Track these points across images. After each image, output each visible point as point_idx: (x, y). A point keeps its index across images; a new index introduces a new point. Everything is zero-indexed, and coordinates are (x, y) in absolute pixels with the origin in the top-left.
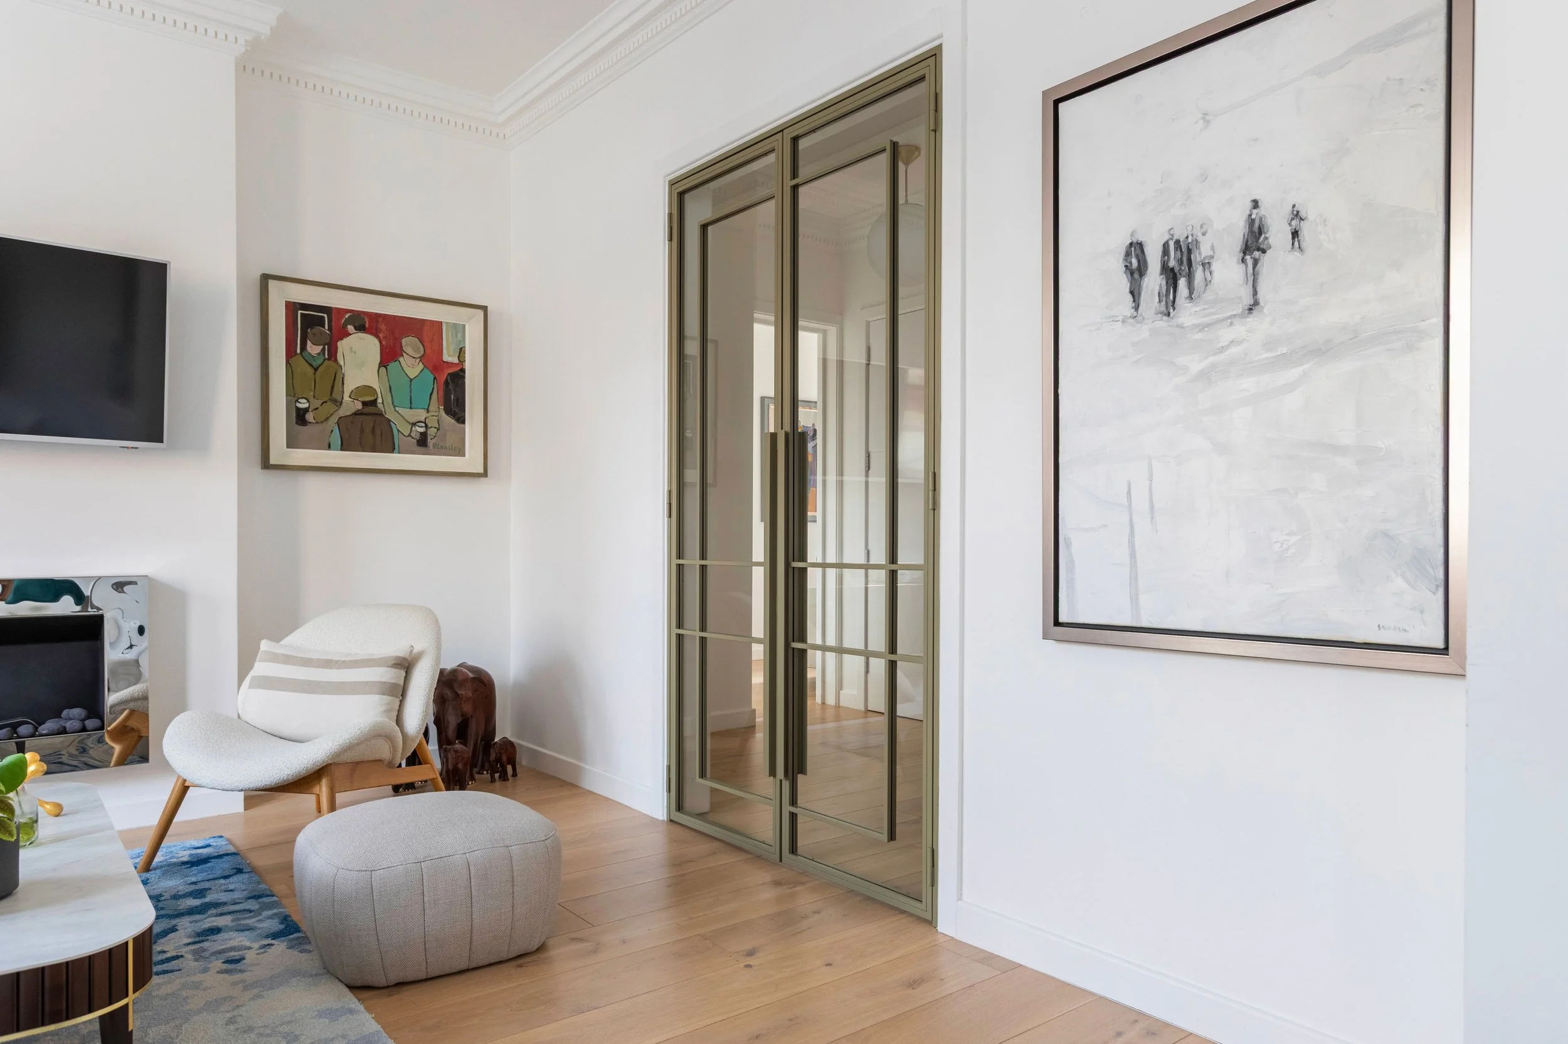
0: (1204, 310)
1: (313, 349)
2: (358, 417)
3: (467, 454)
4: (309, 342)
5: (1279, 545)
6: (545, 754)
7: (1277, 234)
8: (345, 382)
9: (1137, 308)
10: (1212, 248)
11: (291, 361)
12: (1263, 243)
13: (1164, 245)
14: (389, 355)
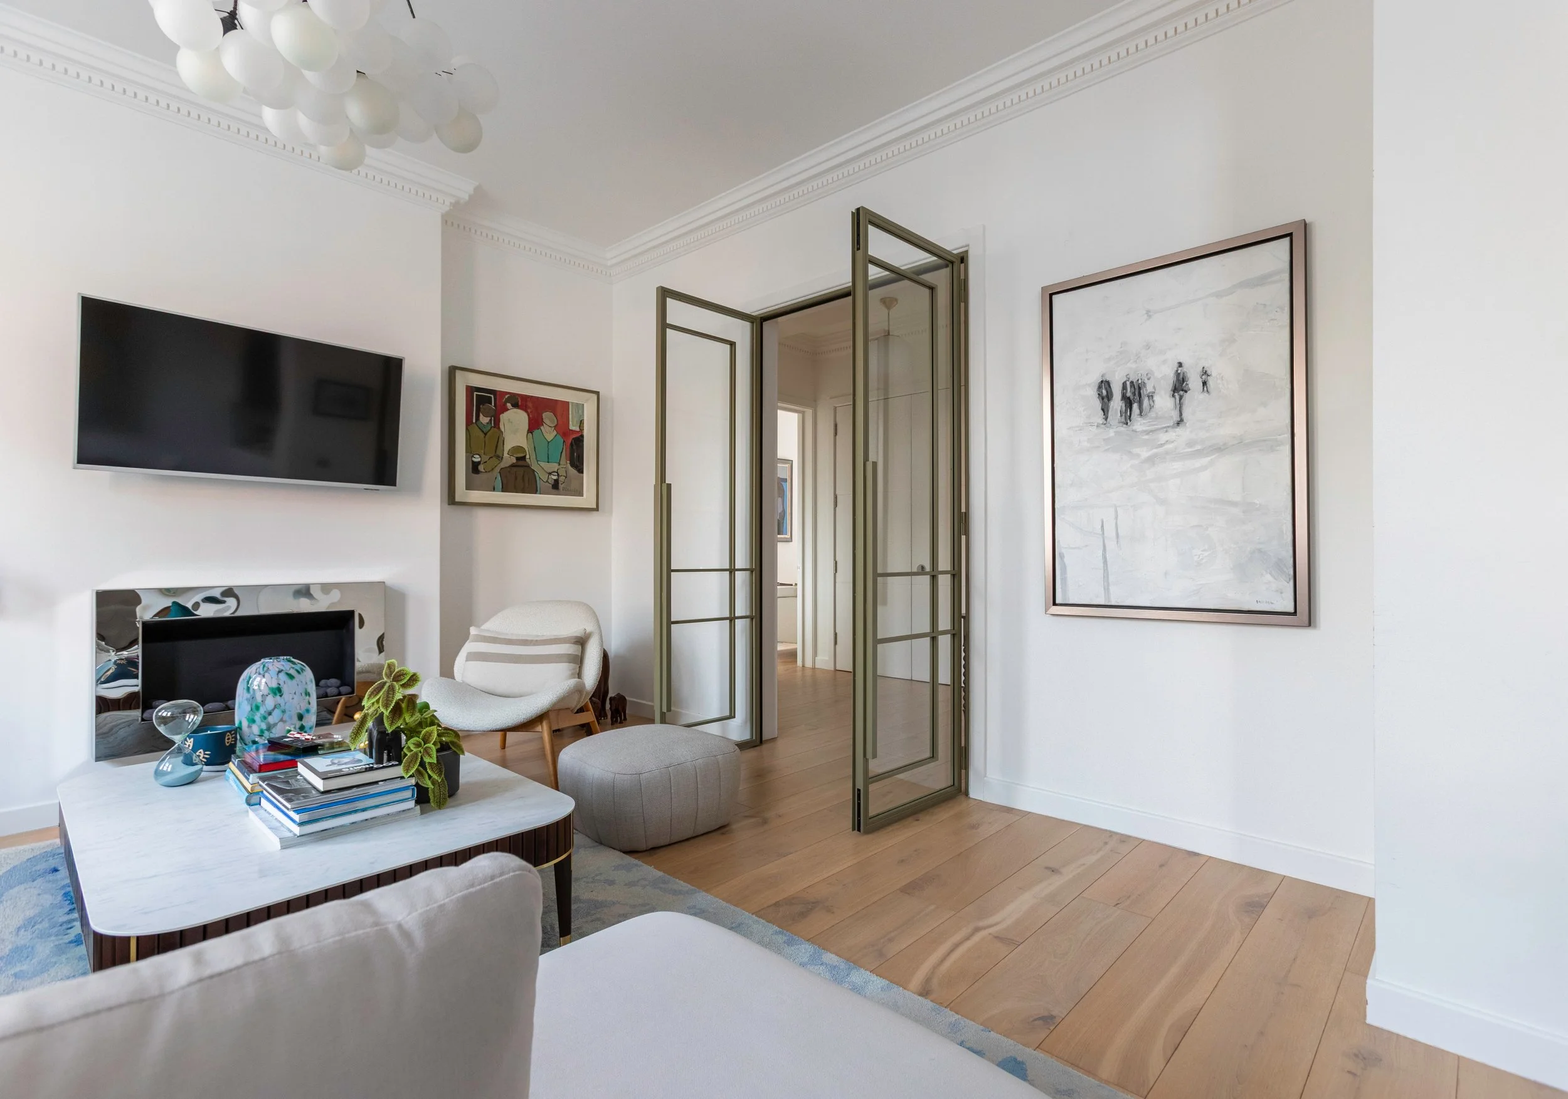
0: (1149, 422)
1: (484, 420)
2: (513, 468)
3: (585, 495)
4: (481, 414)
5: (1198, 557)
6: (645, 704)
7: (1194, 382)
8: (505, 443)
9: (1106, 419)
10: (1154, 387)
11: (469, 428)
12: (1185, 386)
13: (1123, 383)
14: (535, 424)
